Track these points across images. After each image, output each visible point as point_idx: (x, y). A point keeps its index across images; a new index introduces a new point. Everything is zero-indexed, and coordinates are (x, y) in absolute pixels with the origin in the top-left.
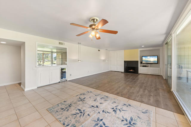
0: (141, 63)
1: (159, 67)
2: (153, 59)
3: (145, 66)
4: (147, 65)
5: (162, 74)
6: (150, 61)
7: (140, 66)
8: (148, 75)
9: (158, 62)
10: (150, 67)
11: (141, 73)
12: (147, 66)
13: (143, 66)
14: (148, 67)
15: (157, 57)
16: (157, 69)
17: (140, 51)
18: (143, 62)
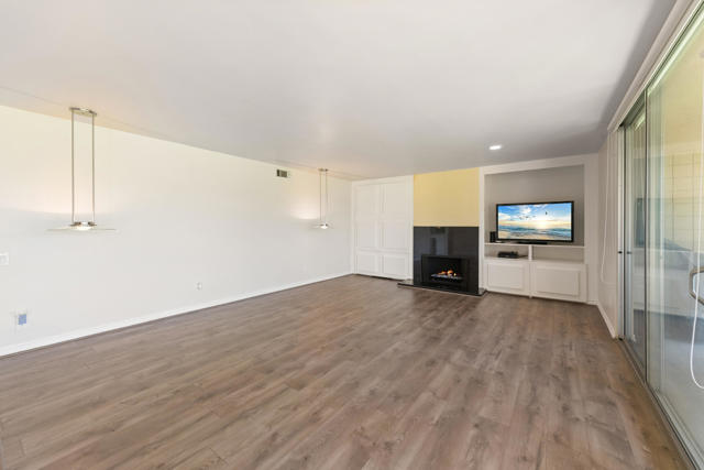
0: (493, 237)
1: (582, 261)
2: (550, 220)
3: (513, 255)
4: (520, 248)
5: (593, 300)
7: (486, 255)
8: (523, 301)
9: (575, 236)
10: (533, 258)
11: (489, 289)
12: (520, 253)
13: (502, 255)
14: (525, 256)
15: (569, 205)
16: (571, 268)
17: (487, 176)
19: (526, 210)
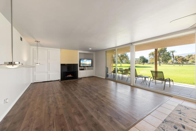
0: (80, 66)
1: (93, 69)
2: (88, 62)
3: (83, 69)
6: (86, 64)
7: (79, 70)
9: (92, 65)
15: (91, 60)
18: (81, 65)
19: (85, 60)
